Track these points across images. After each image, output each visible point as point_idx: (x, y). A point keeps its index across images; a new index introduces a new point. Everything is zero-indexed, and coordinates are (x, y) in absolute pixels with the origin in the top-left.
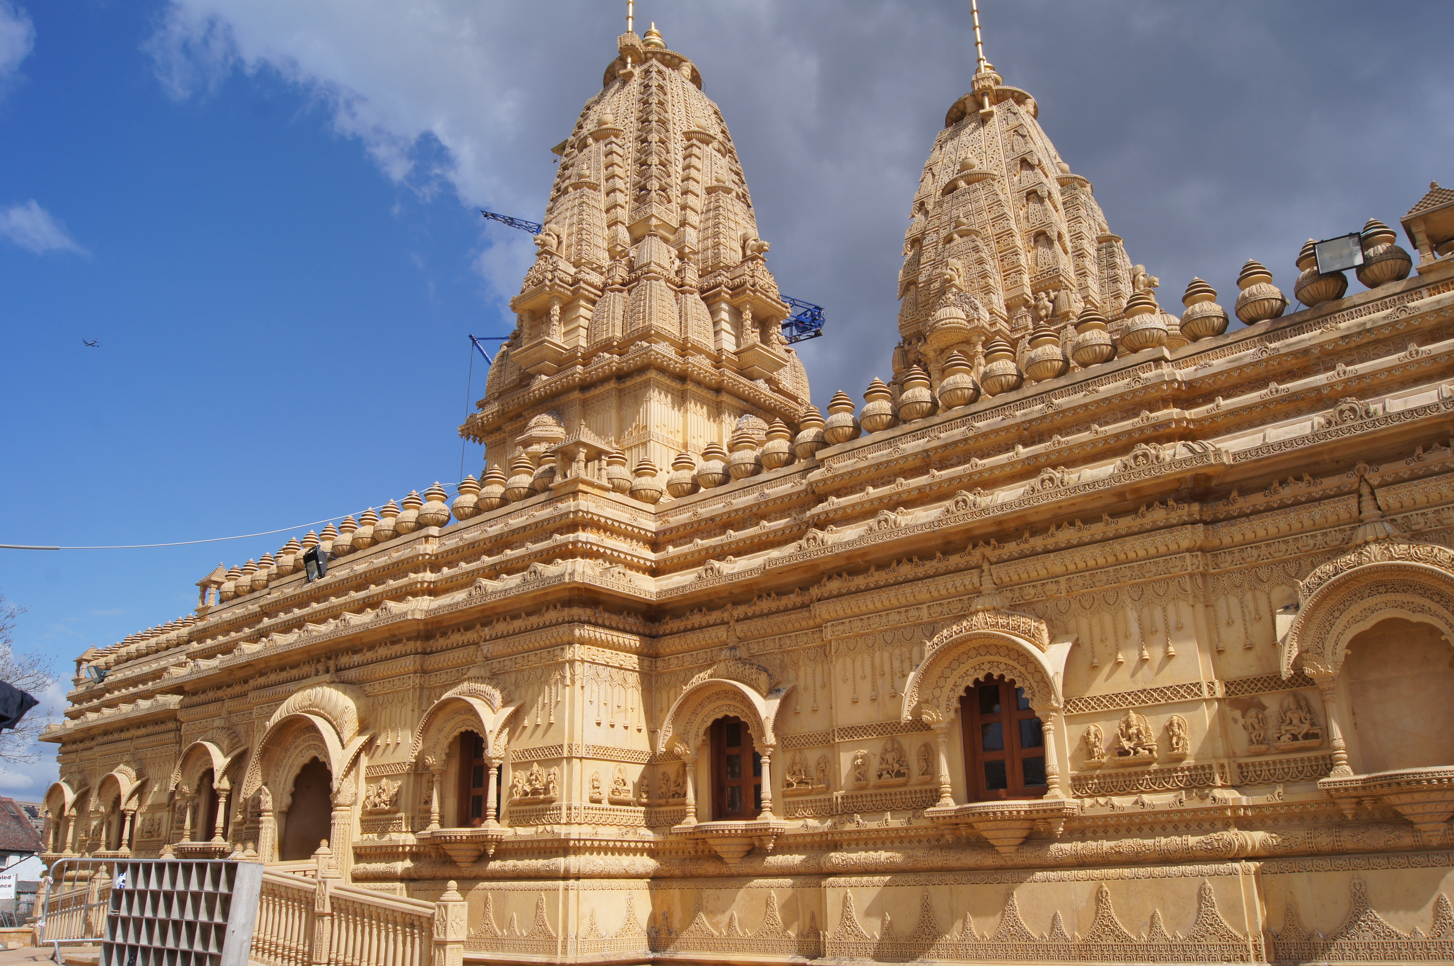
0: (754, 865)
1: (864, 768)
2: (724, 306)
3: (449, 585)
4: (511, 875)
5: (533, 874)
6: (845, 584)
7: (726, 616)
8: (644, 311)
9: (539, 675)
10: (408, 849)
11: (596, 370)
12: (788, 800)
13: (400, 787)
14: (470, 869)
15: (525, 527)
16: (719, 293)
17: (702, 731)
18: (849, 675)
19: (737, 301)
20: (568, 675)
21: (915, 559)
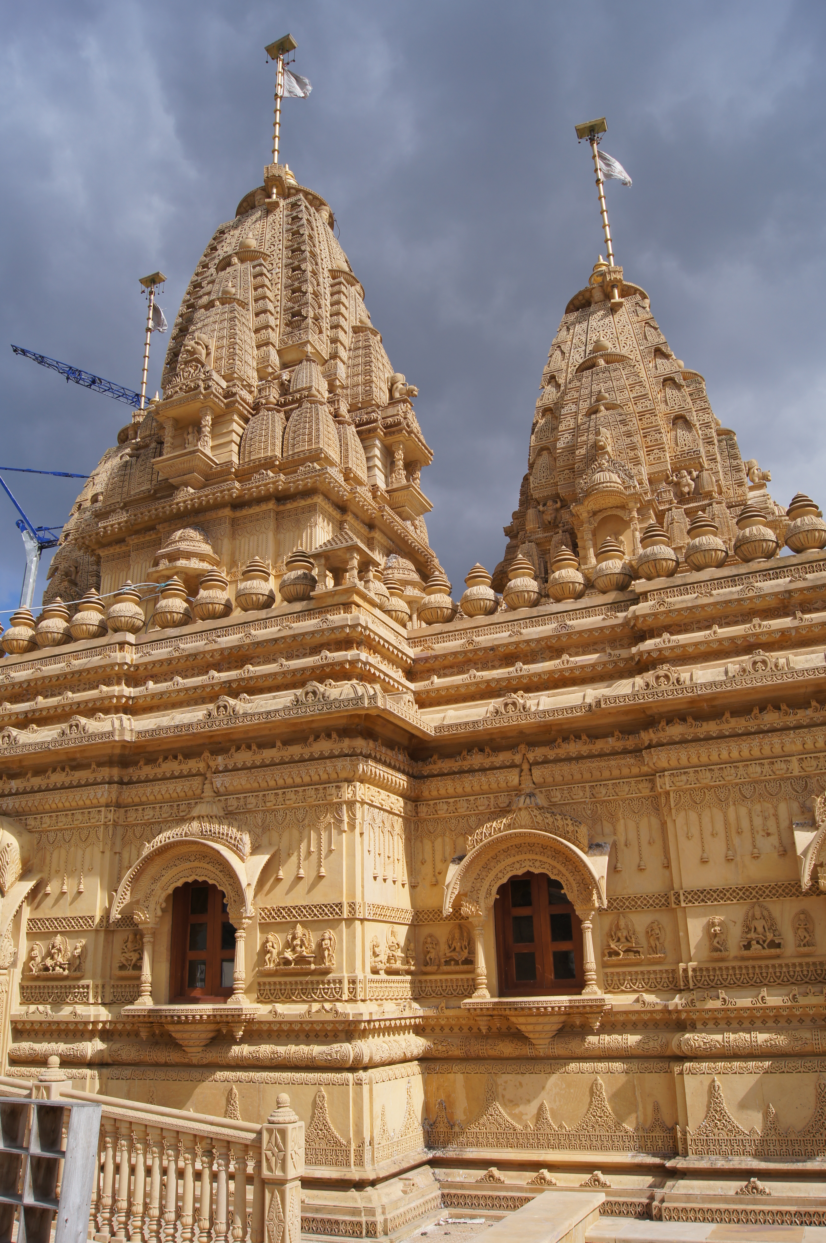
0: (574, 1047)
1: (723, 937)
2: (377, 442)
3: (156, 701)
4: (267, 1063)
5: (304, 1064)
6: (692, 730)
7: (518, 758)
8: (310, 434)
9: (300, 817)
10: (100, 1026)
11: (257, 487)
12: (609, 970)
13: (84, 948)
14: (200, 1055)
15: (276, 640)
16: (375, 429)
17: (495, 890)
18: (695, 831)
19: (390, 439)
20: (346, 819)
21: (784, 707)
